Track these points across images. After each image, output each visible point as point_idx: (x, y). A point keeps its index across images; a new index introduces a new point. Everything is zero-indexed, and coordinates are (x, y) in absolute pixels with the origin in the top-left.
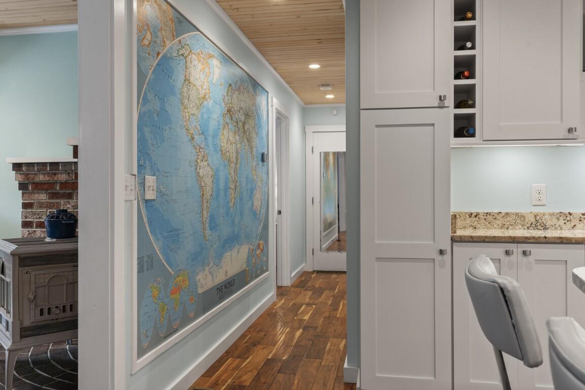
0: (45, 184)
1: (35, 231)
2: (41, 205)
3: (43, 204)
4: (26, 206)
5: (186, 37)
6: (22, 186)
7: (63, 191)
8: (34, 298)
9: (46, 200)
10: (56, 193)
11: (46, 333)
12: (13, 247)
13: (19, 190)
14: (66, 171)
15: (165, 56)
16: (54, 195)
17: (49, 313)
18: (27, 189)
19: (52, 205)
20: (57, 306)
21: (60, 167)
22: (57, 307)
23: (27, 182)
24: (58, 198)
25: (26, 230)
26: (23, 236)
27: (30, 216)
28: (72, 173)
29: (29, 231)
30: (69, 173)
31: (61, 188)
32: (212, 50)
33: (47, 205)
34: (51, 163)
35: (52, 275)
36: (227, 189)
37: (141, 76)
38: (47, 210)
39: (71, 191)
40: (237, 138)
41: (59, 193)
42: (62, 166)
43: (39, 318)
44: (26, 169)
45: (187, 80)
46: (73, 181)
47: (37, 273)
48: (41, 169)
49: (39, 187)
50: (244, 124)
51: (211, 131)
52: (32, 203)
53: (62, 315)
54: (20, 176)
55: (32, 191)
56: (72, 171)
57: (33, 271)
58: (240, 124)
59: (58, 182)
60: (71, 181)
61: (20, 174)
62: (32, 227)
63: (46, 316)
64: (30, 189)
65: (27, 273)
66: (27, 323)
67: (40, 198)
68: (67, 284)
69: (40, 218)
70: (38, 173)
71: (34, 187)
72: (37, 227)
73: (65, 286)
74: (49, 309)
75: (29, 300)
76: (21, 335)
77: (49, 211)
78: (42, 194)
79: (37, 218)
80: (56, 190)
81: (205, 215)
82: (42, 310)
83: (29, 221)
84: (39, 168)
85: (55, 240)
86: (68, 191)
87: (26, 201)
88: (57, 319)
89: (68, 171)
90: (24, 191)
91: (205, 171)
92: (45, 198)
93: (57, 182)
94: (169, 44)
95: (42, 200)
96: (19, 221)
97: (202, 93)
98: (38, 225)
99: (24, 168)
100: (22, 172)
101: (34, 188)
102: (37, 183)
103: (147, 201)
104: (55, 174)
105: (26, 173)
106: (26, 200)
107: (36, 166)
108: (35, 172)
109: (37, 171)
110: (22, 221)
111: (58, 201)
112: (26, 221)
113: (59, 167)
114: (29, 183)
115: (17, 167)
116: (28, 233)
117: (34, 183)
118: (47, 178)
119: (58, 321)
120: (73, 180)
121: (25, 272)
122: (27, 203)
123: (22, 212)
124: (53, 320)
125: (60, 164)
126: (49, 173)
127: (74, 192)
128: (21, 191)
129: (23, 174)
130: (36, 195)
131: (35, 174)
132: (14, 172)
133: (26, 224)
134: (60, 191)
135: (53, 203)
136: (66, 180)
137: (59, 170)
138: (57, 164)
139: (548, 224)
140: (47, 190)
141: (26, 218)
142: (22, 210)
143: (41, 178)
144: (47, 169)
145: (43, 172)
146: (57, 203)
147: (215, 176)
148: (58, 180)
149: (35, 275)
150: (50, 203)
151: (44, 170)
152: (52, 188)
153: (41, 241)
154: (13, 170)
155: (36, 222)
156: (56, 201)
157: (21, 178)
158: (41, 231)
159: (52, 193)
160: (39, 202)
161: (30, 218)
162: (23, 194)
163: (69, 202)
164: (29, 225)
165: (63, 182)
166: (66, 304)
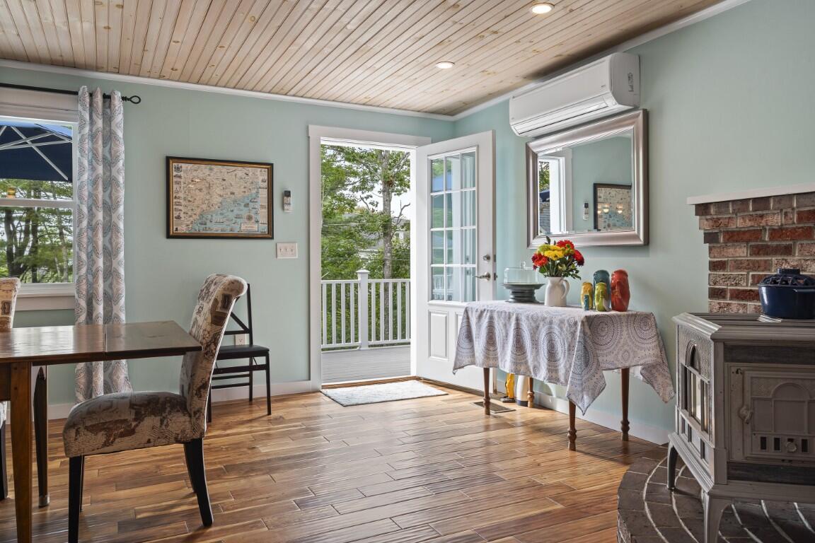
0: (744, 232)
1: (728, 304)
2: (739, 265)
3: (741, 263)
4: (714, 266)
6: (710, 238)
7: (775, 243)
8: (751, 417)
9: (747, 256)
10: (762, 245)
11: (770, 479)
12: (715, 328)
13: (705, 242)
14: (781, 210)
16: (758, 251)
17: (777, 447)
18: (717, 241)
19: (757, 265)
20: (791, 437)
21: (772, 205)
22: (791, 440)
23: (716, 231)
24: (767, 254)
25: (715, 302)
26: (711, 311)
27: (721, 282)
28: (793, 213)
29: (719, 303)
30: (786, 214)
31: (772, 239)
33: (748, 265)
34: (755, 200)
35: (781, 383)
38: (748, 273)
39: (791, 243)
41: (768, 246)
42: (774, 201)
43: (757, 451)
44: (716, 212)
46: (794, 226)
47: (754, 374)
48: (739, 209)
49: (735, 238)
52: (725, 262)
53: (801, 456)
54: (706, 222)
55: (723, 244)
56: (793, 209)
57: (747, 370)
59: (767, 228)
60: (791, 226)
61: (707, 220)
62: (724, 297)
63: (771, 452)
64: (722, 240)
65: (737, 372)
66: (738, 457)
67: (738, 255)
68: (810, 402)
69: (736, 284)
70: (734, 216)
71: (727, 237)
72: (731, 298)
73: (806, 403)
74: (777, 441)
75: (742, 418)
76: (728, 473)
77: (751, 273)
78: (741, 248)
79: (732, 285)
80: (765, 241)
82: (763, 440)
83: (719, 289)
84: (736, 207)
85: (779, 321)
86: (784, 243)
87: (716, 260)
88: (790, 461)
89: (784, 210)
90: (712, 245)
92: (745, 254)
93: (765, 229)
95: (740, 257)
96: (705, 288)
98: (735, 295)
99: (712, 210)
100: (709, 217)
101: (728, 240)
102: (733, 232)
104: (762, 216)
105: (715, 217)
106: (714, 257)
107: (731, 206)
108: (729, 216)
109: (733, 213)
110: (709, 288)
111: (766, 258)
112: (716, 289)
113: (769, 204)
114: (721, 232)
115: (702, 209)
116: (718, 306)
117: (727, 232)
118: (749, 223)
119: (794, 465)
120: (794, 223)
121: (734, 370)
122: (717, 262)
123: (710, 275)
124: (783, 460)
125: (772, 201)
126: (752, 215)
127: (794, 243)
128: (708, 245)
129: (711, 219)
130: (730, 250)
131: (729, 218)
132: (698, 217)
133: (715, 294)
134: (769, 243)
135: (758, 261)
136: (782, 225)
137: (769, 209)
138: (765, 200)
140: (748, 242)
141: (715, 284)
142: (709, 272)
143: (739, 223)
144: (748, 207)
145: (741, 214)
146: (766, 261)
148: (767, 225)
149: (752, 378)
150: (754, 262)
151: (744, 211)
152: (757, 239)
153: (752, 320)
154: (697, 214)
155: (730, 290)
156: (762, 258)
157: (707, 226)
158: (739, 304)
159: (757, 246)
160: (735, 261)
161: (721, 285)
162: (710, 249)
163: (786, 260)
164: (720, 294)
165: (776, 228)
166: (808, 438)
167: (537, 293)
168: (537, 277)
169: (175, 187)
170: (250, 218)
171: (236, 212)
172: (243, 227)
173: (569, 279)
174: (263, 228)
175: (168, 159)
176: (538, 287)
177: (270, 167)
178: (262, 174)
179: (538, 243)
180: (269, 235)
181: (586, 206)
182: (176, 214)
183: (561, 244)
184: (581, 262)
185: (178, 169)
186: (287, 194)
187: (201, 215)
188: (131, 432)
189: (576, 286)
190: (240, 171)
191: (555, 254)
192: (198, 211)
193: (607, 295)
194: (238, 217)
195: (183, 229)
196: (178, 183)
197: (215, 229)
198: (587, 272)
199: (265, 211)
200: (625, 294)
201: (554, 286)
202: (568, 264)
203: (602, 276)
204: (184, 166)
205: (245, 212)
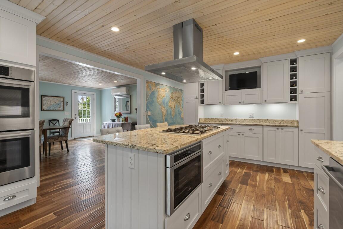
5: (159, 87)
15: (152, 92)
32: (166, 87)
36: (171, 113)
37: (147, 96)
40: (175, 103)
45: (159, 94)
50: (177, 100)
51: (166, 102)
58: (176, 100)
81: (164, 118)
91: (164, 110)
94: (154, 89)
97: (163, 96)
103: (148, 116)
139: (223, 121)
147: (167, 111)
167: (115, 120)
168: (115, 118)
169: (43, 101)
170: (59, 107)
171: (57, 106)
172: (58, 109)
173: (120, 118)
174: (62, 109)
175: (42, 96)
176: (115, 119)
177: (64, 98)
178: (62, 99)
179: (116, 112)
180: (64, 110)
181: (125, 105)
182: (43, 106)
183: (119, 113)
184: (122, 115)
185: (44, 98)
186: (67, 103)
187: (49, 107)
188: (58, 139)
189: (121, 119)
190: (57, 98)
191: (118, 114)
192: (48, 106)
193: (125, 120)
194: (57, 107)
195: (45, 109)
196: (44, 100)
197: (52, 109)
198: (123, 117)
199: (63, 106)
200: (128, 120)
201: (118, 119)
202: (120, 116)
203: (125, 118)
204: (45, 97)
205: (58, 106)
